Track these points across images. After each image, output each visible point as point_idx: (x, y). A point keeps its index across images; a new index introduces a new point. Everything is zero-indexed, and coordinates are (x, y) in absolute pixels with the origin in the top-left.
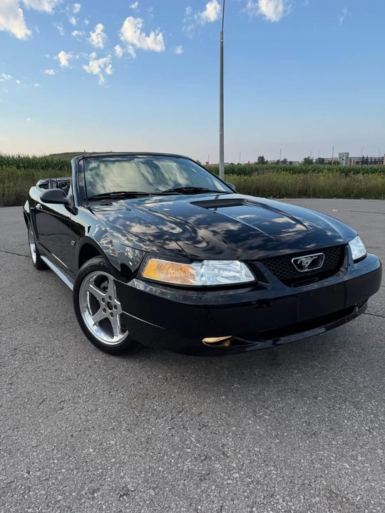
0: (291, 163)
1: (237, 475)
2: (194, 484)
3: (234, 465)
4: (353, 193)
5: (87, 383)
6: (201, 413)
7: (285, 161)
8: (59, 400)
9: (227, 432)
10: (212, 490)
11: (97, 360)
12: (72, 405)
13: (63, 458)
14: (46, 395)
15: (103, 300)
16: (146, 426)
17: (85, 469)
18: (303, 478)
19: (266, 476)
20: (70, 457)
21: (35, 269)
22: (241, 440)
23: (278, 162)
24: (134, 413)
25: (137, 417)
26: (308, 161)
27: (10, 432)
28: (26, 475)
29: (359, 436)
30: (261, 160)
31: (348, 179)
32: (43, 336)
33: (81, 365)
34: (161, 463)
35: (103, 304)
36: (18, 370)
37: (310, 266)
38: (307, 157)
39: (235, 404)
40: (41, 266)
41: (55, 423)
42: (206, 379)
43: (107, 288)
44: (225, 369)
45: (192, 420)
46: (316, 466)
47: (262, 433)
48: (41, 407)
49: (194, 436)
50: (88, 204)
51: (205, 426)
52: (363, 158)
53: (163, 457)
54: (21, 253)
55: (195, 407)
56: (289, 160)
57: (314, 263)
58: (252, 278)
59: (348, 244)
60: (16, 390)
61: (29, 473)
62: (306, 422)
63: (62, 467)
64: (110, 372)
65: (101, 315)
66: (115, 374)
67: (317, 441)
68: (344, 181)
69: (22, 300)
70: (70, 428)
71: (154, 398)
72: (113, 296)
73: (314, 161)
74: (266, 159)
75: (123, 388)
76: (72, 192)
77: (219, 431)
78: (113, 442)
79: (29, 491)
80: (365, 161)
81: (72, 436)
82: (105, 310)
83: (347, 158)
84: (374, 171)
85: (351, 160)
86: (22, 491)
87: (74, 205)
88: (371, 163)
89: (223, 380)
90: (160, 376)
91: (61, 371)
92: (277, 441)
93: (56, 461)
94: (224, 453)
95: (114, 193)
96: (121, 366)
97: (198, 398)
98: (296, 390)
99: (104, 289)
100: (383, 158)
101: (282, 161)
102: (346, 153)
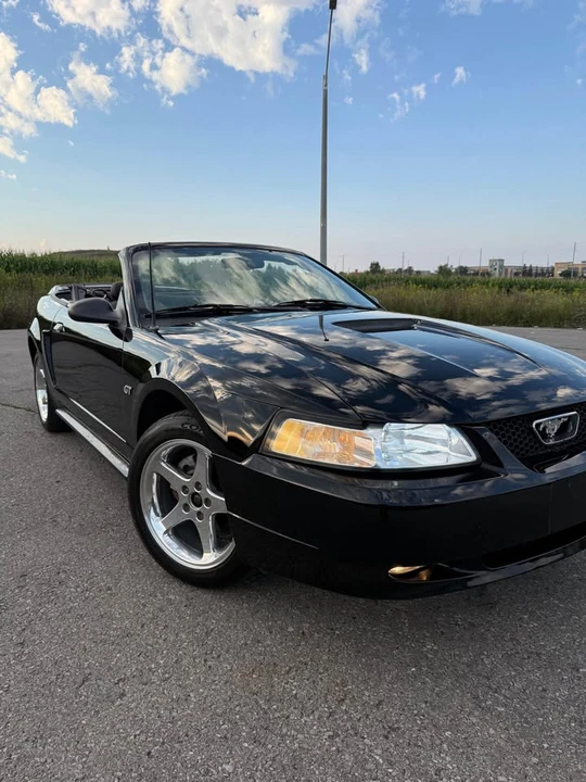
0: (418, 272)
4: (521, 318)
5: (161, 641)
6: (380, 703)
7: (410, 270)
8: (114, 678)
9: (438, 742)
11: (172, 597)
12: (141, 687)
14: (89, 667)
15: (185, 489)
16: (284, 731)
21: (43, 431)
22: (468, 758)
23: (400, 270)
24: (257, 703)
25: (266, 713)
26: (443, 270)
27: (28, 747)
30: (375, 267)
31: (512, 298)
32: (71, 550)
35: (183, 497)
36: (33, 616)
37: (557, 435)
38: (443, 264)
39: (437, 683)
40: (56, 426)
41: (113, 726)
42: (374, 633)
43: (193, 468)
44: (403, 614)
45: (367, 716)
47: (502, 744)
48: (82, 691)
49: (379, 752)
50: (155, 325)
51: (394, 730)
52: (525, 267)
54: (20, 404)
55: (366, 689)
56: (415, 269)
58: (473, 457)
64: (200, 619)
65: (179, 515)
66: (208, 623)
68: (507, 301)
69: (27, 485)
70: (143, 737)
71: (288, 672)
72: (203, 482)
73: (454, 271)
74: (383, 266)
75: (227, 651)
76: (122, 305)
77: (422, 741)
78: (229, 768)
80: (527, 271)
81: (149, 753)
82: (186, 507)
83: (501, 267)
84: (544, 286)
85: (506, 270)
87: (128, 325)
88: (537, 275)
89: (404, 636)
90: (291, 629)
91: (111, 617)
92: (535, 760)
95: (195, 306)
96: (217, 609)
97: (369, 671)
98: (538, 654)
99: (186, 471)
100: (553, 268)
101: (406, 271)
102: (499, 260)
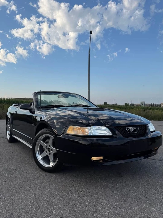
0: (119, 105)
1: (108, 212)
2: (91, 214)
3: (107, 208)
5: (39, 182)
6: (90, 192)
8: (28, 187)
9: (102, 198)
10: (98, 216)
11: (42, 174)
12: (34, 189)
13: (34, 206)
14: (22, 185)
15: (46, 147)
16: (67, 196)
17: (44, 209)
18: (136, 213)
19: (120, 212)
20: (36, 205)
22: (109, 200)
23: (113, 104)
24: (61, 191)
25: (63, 193)
26: (126, 105)
27: (9, 197)
28: (19, 211)
29: (158, 200)
30: (106, 103)
31: (145, 112)
33: (35, 176)
34: (76, 207)
35: (46, 149)
36: (8, 177)
37: (133, 132)
38: (126, 103)
39: (104, 189)
41: (28, 195)
42: (91, 181)
43: (48, 142)
44: (99, 178)
45: (87, 194)
46: (141, 209)
47: (117, 198)
49: (88, 199)
50: (41, 109)
51: (93, 196)
53: (76, 205)
55: (87, 190)
57: (135, 131)
58: (111, 134)
59: (147, 125)
60: (8, 184)
61: (20, 210)
62: (135, 195)
63: (34, 208)
65: (44, 154)
66: (51, 179)
67: (141, 201)
70: (35, 196)
71: (69, 187)
72: (51, 145)
73: (130, 105)
74: (108, 103)
75: (55, 183)
77: (99, 198)
78: (54, 201)
79: (21, 216)
80: (152, 105)
81: (36, 199)
82: (46, 152)
83: (144, 104)
84: (157, 109)
85: (146, 105)
86: (18, 216)
87: (34, 110)
88: (155, 106)
89: (98, 181)
90: (71, 180)
91: (27, 177)
92: (124, 201)
93: (31, 207)
94: (102, 205)
95: (51, 105)
97: (88, 187)
98: (130, 185)
99: (47, 143)
100: (161, 104)
101: (115, 105)
102: (144, 102)
